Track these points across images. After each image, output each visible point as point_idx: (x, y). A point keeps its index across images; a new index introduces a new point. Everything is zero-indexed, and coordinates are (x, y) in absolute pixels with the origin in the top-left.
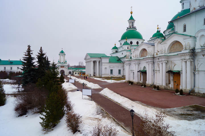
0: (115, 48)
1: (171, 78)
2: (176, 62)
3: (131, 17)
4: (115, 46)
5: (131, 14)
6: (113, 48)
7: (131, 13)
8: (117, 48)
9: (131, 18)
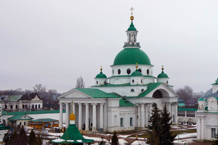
0: (101, 76)
3: (132, 25)
4: (101, 73)
5: (132, 20)
6: (98, 77)
7: (132, 18)
8: (104, 77)
9: (132, 28)
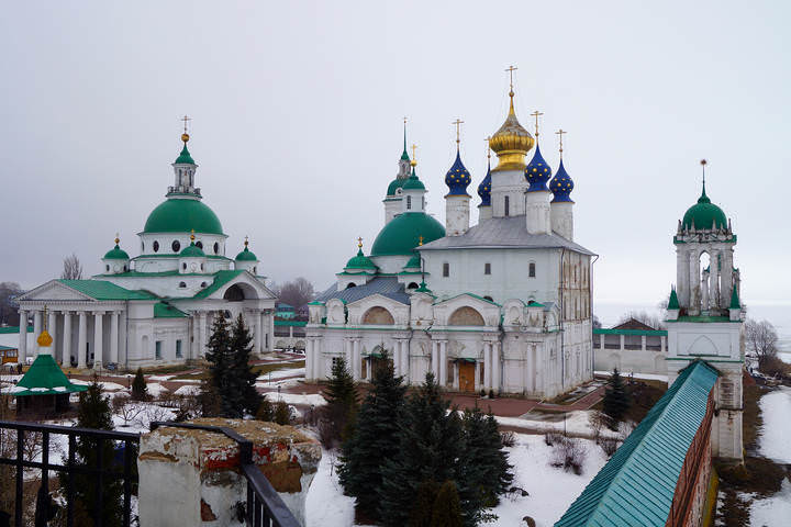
0: (117, 254)
1: (456, 371)
2: (466, 343)
3: (185, 153)
4: (117, 247)
5: (185, 141)
6: (110, 256)
7: (186, 138)
8: (124, 256)
9: (185, 159)
